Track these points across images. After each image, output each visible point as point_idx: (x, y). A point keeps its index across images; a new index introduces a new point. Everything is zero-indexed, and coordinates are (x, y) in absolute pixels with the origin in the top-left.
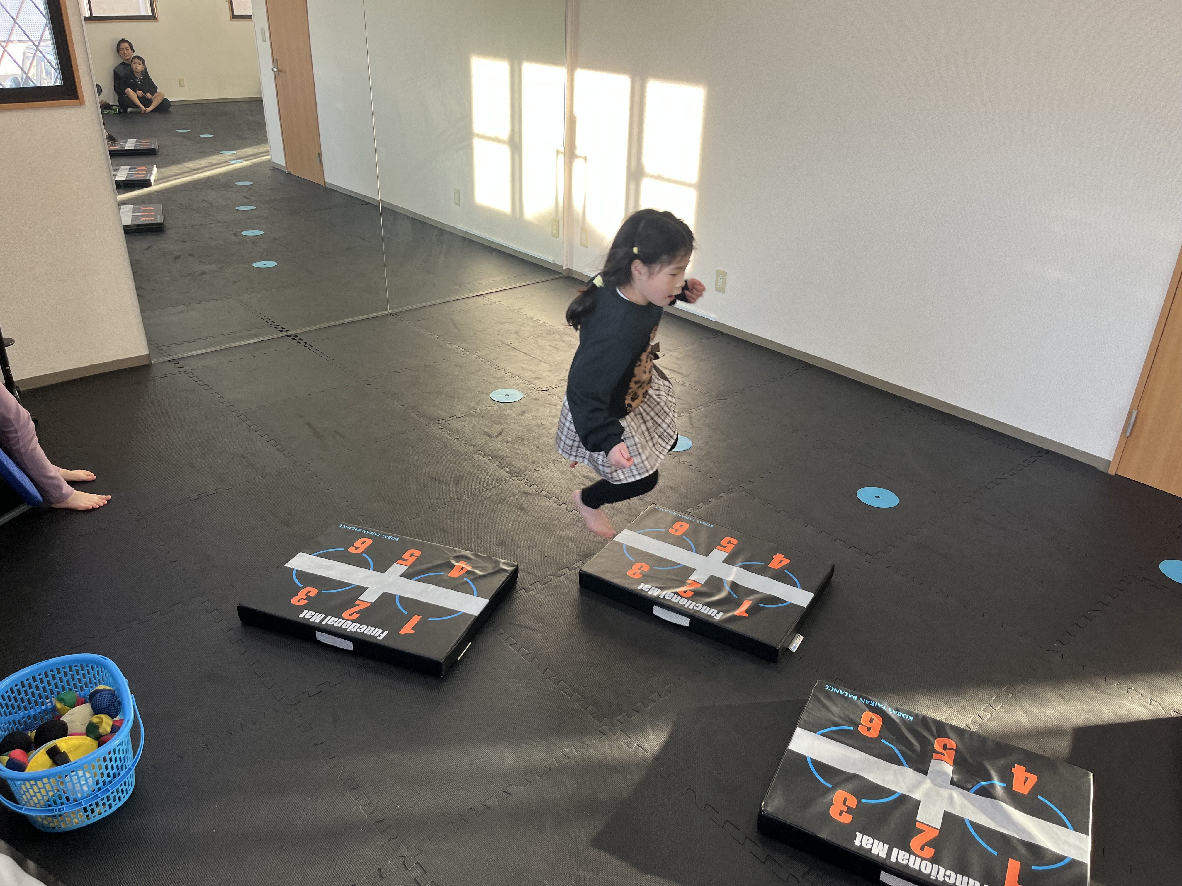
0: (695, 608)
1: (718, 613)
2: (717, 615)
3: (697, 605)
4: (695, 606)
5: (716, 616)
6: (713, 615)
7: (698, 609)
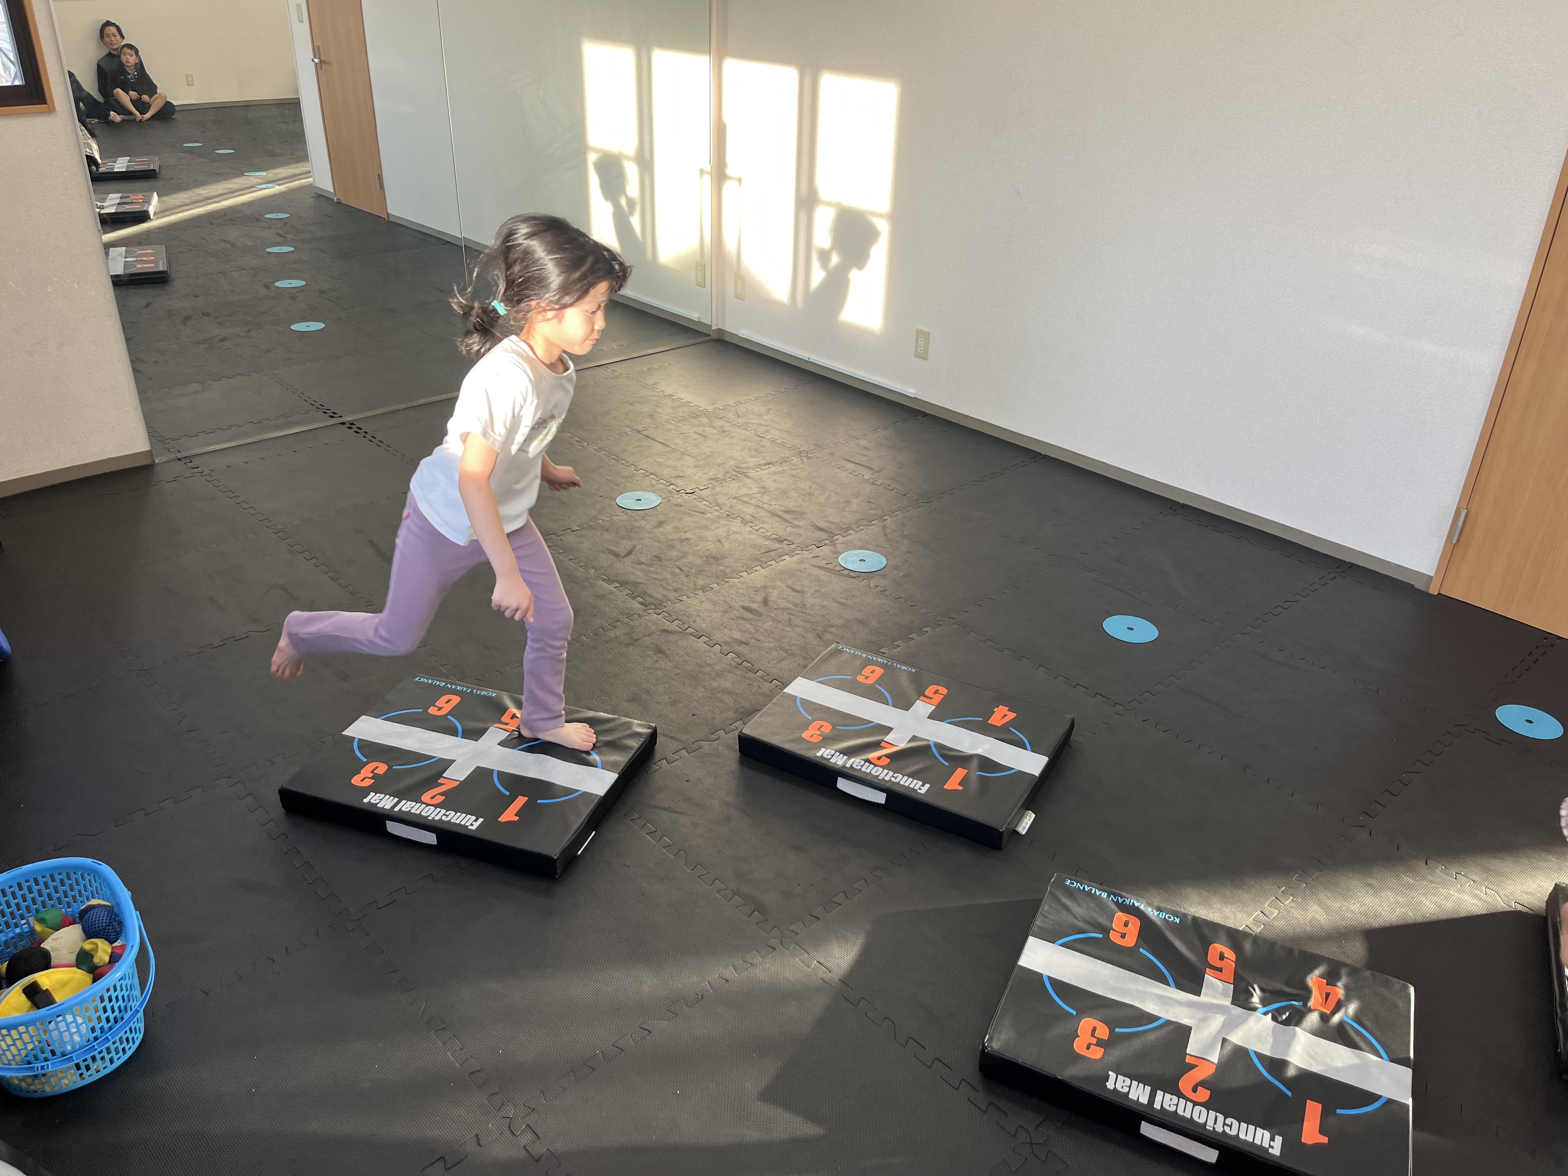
0: (893, 779)
1: (923, 785)
2: (921, 787)
3: (896, 775)
4: (893, 776)
5: (921, 789)
6: (916, 788)
7: (897, 781)
